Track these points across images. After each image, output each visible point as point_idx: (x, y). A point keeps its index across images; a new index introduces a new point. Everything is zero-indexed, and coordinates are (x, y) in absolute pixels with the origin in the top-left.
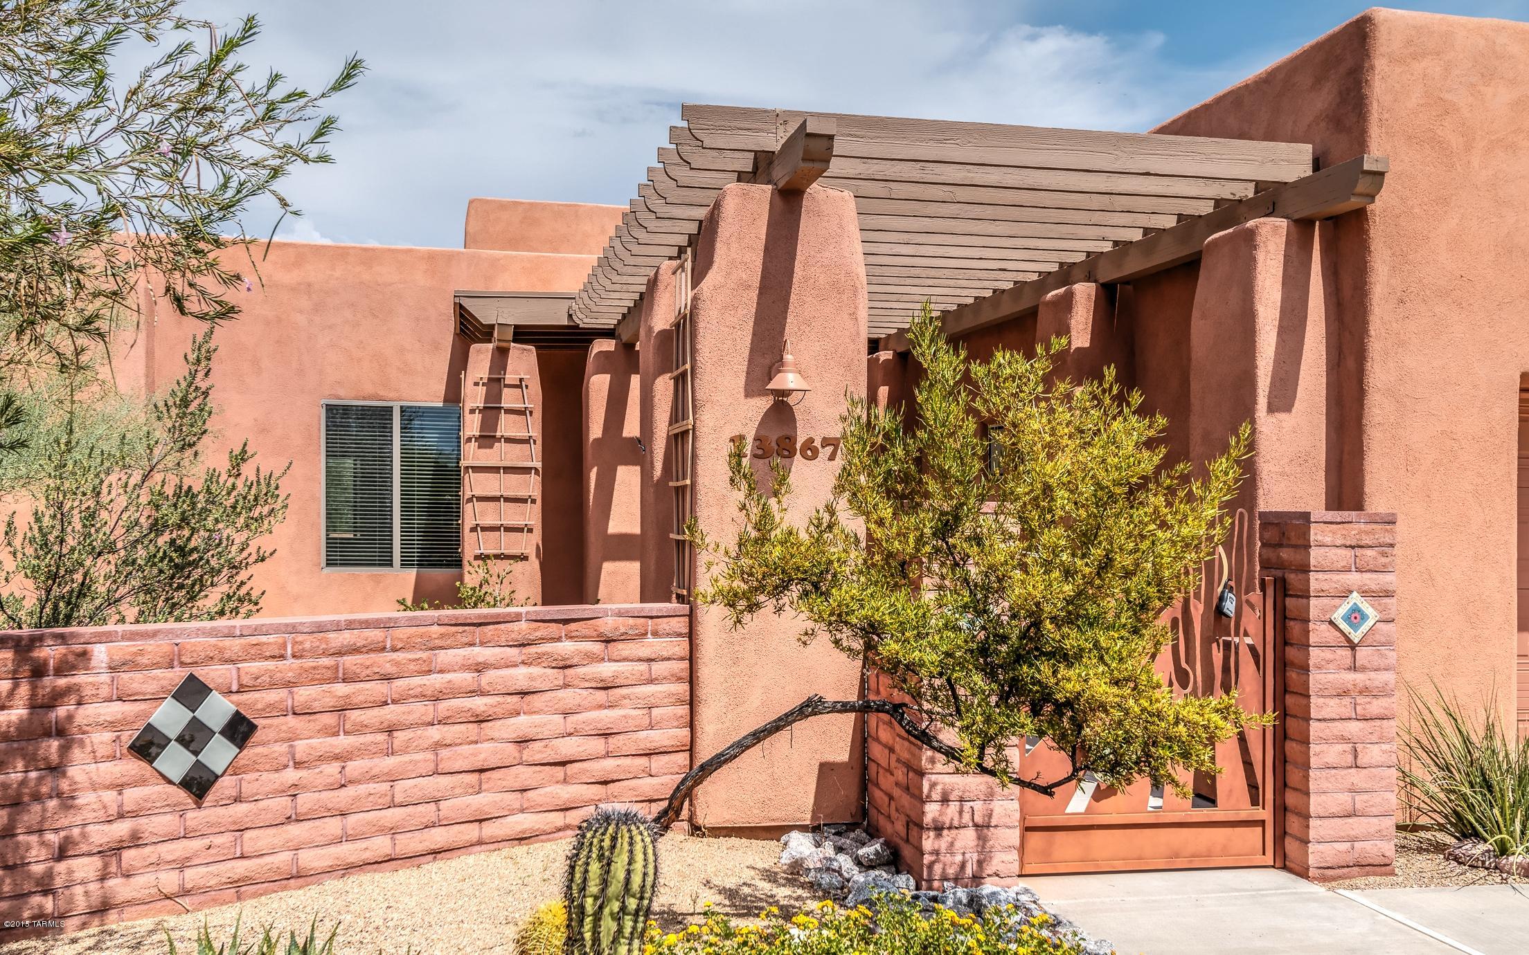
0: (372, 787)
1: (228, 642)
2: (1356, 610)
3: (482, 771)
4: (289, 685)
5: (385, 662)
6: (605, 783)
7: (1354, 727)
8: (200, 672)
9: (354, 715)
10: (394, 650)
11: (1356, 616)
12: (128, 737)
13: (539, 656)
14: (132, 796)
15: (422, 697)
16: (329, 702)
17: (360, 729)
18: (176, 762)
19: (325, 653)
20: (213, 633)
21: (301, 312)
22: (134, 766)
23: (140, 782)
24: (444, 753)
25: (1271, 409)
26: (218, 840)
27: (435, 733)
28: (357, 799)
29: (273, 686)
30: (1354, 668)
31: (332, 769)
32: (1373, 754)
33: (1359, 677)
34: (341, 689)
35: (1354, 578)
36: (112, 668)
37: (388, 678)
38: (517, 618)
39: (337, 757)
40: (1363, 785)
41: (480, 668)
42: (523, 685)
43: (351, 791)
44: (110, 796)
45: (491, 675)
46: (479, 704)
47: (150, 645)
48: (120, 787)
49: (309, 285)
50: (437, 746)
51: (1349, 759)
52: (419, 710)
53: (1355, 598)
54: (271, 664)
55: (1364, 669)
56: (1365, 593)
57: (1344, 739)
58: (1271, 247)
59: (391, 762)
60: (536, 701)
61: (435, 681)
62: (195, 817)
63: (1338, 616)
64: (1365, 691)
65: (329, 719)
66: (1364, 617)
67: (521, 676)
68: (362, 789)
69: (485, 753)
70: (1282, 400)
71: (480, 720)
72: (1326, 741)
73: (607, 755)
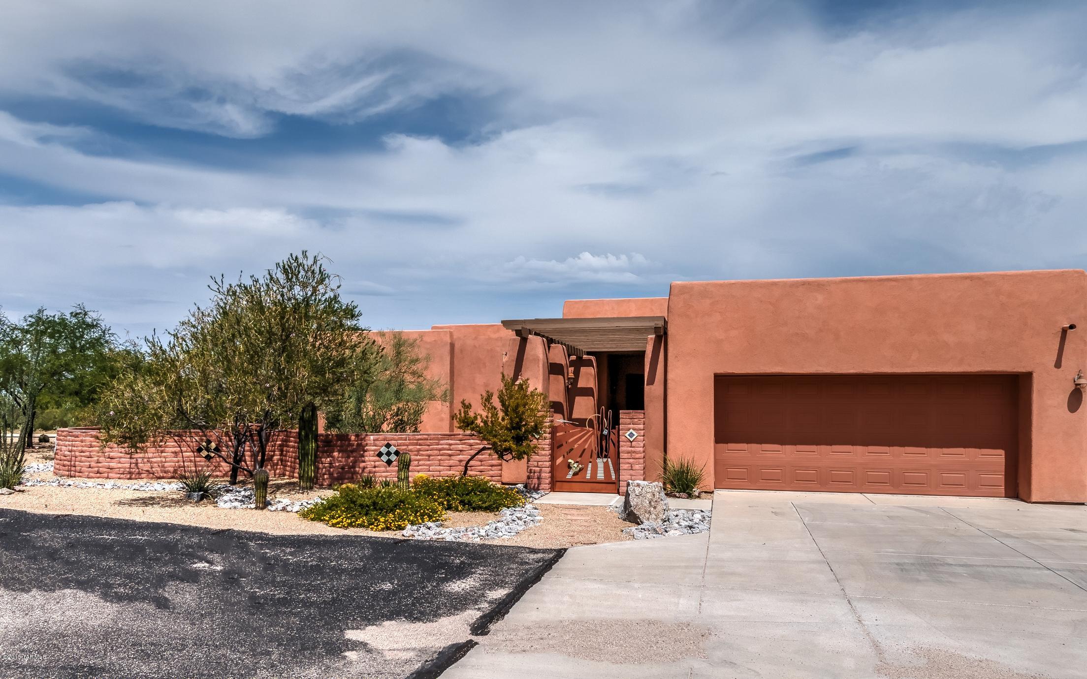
0: (425, 467)
1: (395, 437)
2: (631, 433)
3: (450, 466)
4: (407, 445)
5: (428, 442)
6: (481, 472)
7: (631, 460)
8: (389, 442)
9: (432, 457)
10: (430, 440)
11: (631, 435)
12: (377, 453)
13: (465, 443)
14: (377, 463)
15: (436, 450)
16: (416, 449)
17: (423, 455)
18: (385, 458)
19: (415, 440)
20: (392, 435)
21: (498, 347)
22: (377, 458)
23: (378, 461)
24: (442, 462)
25: (647, 385)
26: (393, 473)
27: (439, 457)
28: (421, 469)
29: (404, 445)
30: (631, 447)
31: (417, 462)
32: (637, 467)
33: (633, 449)
34: (418, 447)
35: (632, 426)
36: (374, 440)
37: (429, 445)
38: (459, 434)
39: (417, 460)
40: (634, 474)
41: (450, 445)
42: (461, 449)
43: (420, 467)
44: (373, 463)
45: (453, 446)
46: (450, 452)
47: (381, 437)
48: (375, 462)
49: (501, 338)
50: (440, 460)
51: (630, 468)
52: (436, 452)
53: (631, 430)
54: (404, 441)
55: (634, 447)
56: (634, 429)
57: (629, 463)
58: (650, 343)
59: (429, 462)
60: (464, 453)
61: (440, 447)
62: (388, 469)
63: (627, 435)
64: (634, 452)
65: (416, 453)
66: (634, 435)
67: (460, 447)
68: (423, 467)
69: (451, 462)
70: (651, 382)
71: (450, 455)
72: (624, 464)
73: (481, 466)
